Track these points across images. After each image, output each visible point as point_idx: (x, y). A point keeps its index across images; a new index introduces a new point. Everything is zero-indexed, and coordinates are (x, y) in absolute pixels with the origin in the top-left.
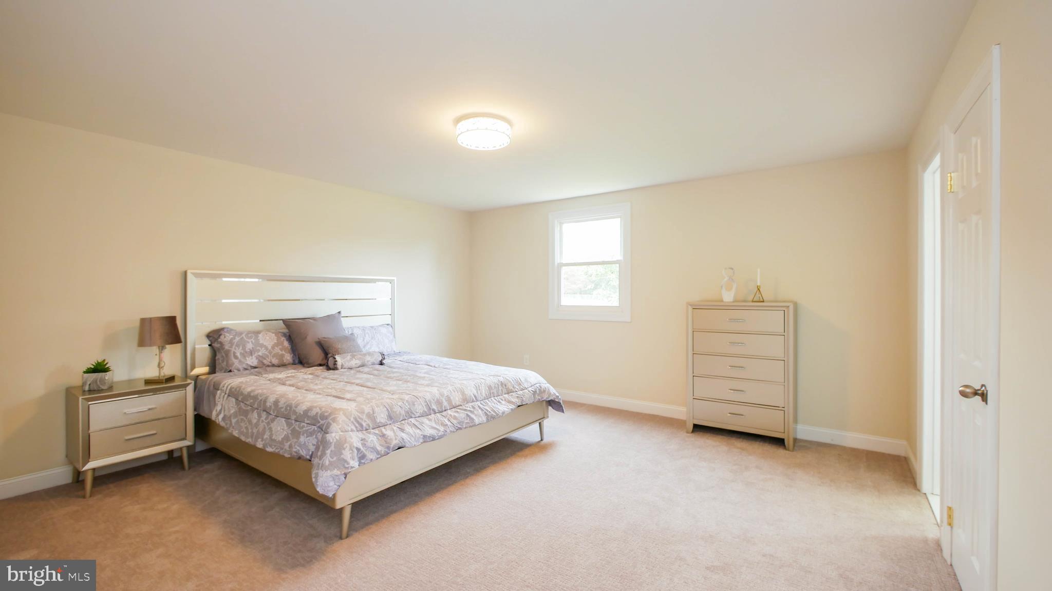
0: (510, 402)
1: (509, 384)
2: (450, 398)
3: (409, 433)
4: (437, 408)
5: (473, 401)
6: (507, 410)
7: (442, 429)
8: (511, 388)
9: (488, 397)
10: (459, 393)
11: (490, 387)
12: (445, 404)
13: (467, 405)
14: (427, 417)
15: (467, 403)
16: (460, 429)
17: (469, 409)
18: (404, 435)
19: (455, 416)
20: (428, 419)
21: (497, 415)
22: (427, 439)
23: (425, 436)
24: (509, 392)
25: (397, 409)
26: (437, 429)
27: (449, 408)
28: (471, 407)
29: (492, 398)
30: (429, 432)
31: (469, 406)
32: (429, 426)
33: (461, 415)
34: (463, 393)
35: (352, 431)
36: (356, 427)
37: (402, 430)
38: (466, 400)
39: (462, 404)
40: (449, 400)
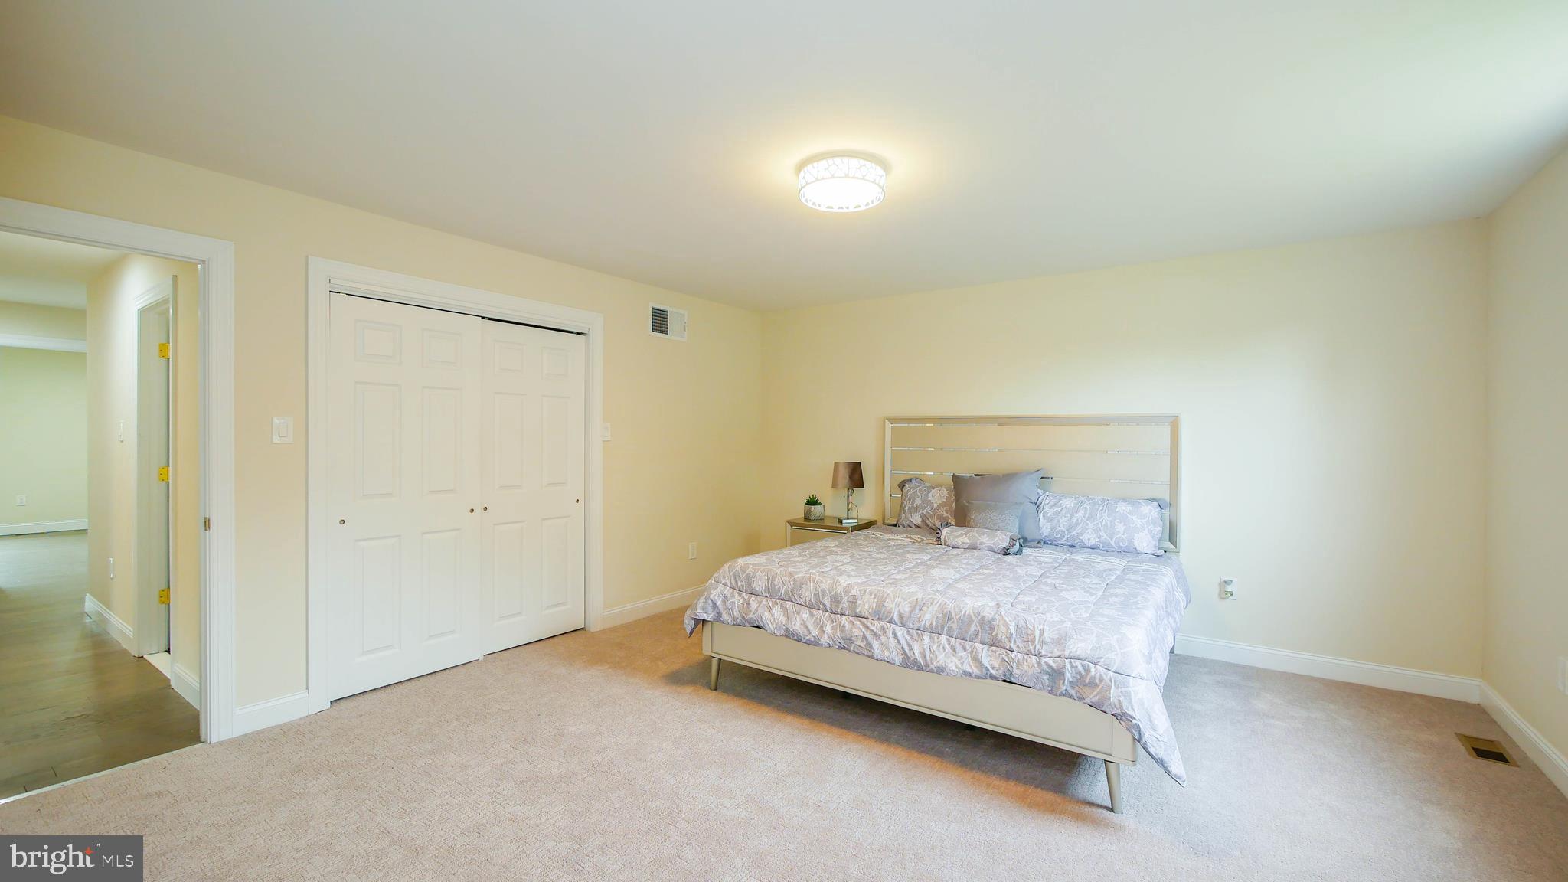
0: (976, 660)
1: (1003, 629)
2: (856, 600)
3: (774, 616)
4: (831, 605)
5: (891, 622)
6: (954, 668)
7: (815, 632)
8: (1002, 636)
9: (934, 631)
10: (876, 600)
11: (948, 616)
12: (845, 605)
13: (876, 622)
14: (812, 610)
15: (879, 619)
16: (844, 648)
17: (874, 628)
18: (766, 614)
19: (844, 627)
20: (810, 612)
21: (927, 665)
22: (789, 635)
23: (787, 629)
24: (993, 643)
25: (778, 584)
26: (809, 630)
27: (847, 613)
28: (879, 627)
29: (943, 638)
30: (797, 626)
31: (876, 625)
32: (803, 622)
33: (858, 629)
34: (881, 603)
35: (726, 585)
36: (731, 583)
37: (770, 609)
38: (880, 614)
39: (869, 617)
40: (853, 601)
